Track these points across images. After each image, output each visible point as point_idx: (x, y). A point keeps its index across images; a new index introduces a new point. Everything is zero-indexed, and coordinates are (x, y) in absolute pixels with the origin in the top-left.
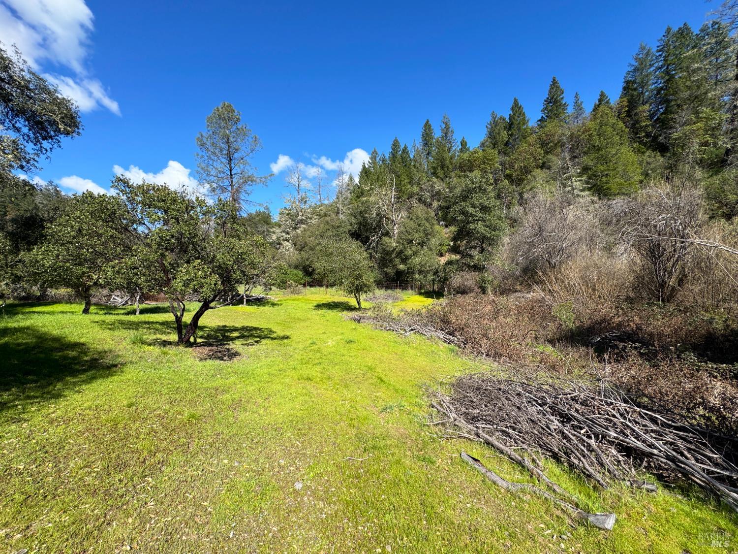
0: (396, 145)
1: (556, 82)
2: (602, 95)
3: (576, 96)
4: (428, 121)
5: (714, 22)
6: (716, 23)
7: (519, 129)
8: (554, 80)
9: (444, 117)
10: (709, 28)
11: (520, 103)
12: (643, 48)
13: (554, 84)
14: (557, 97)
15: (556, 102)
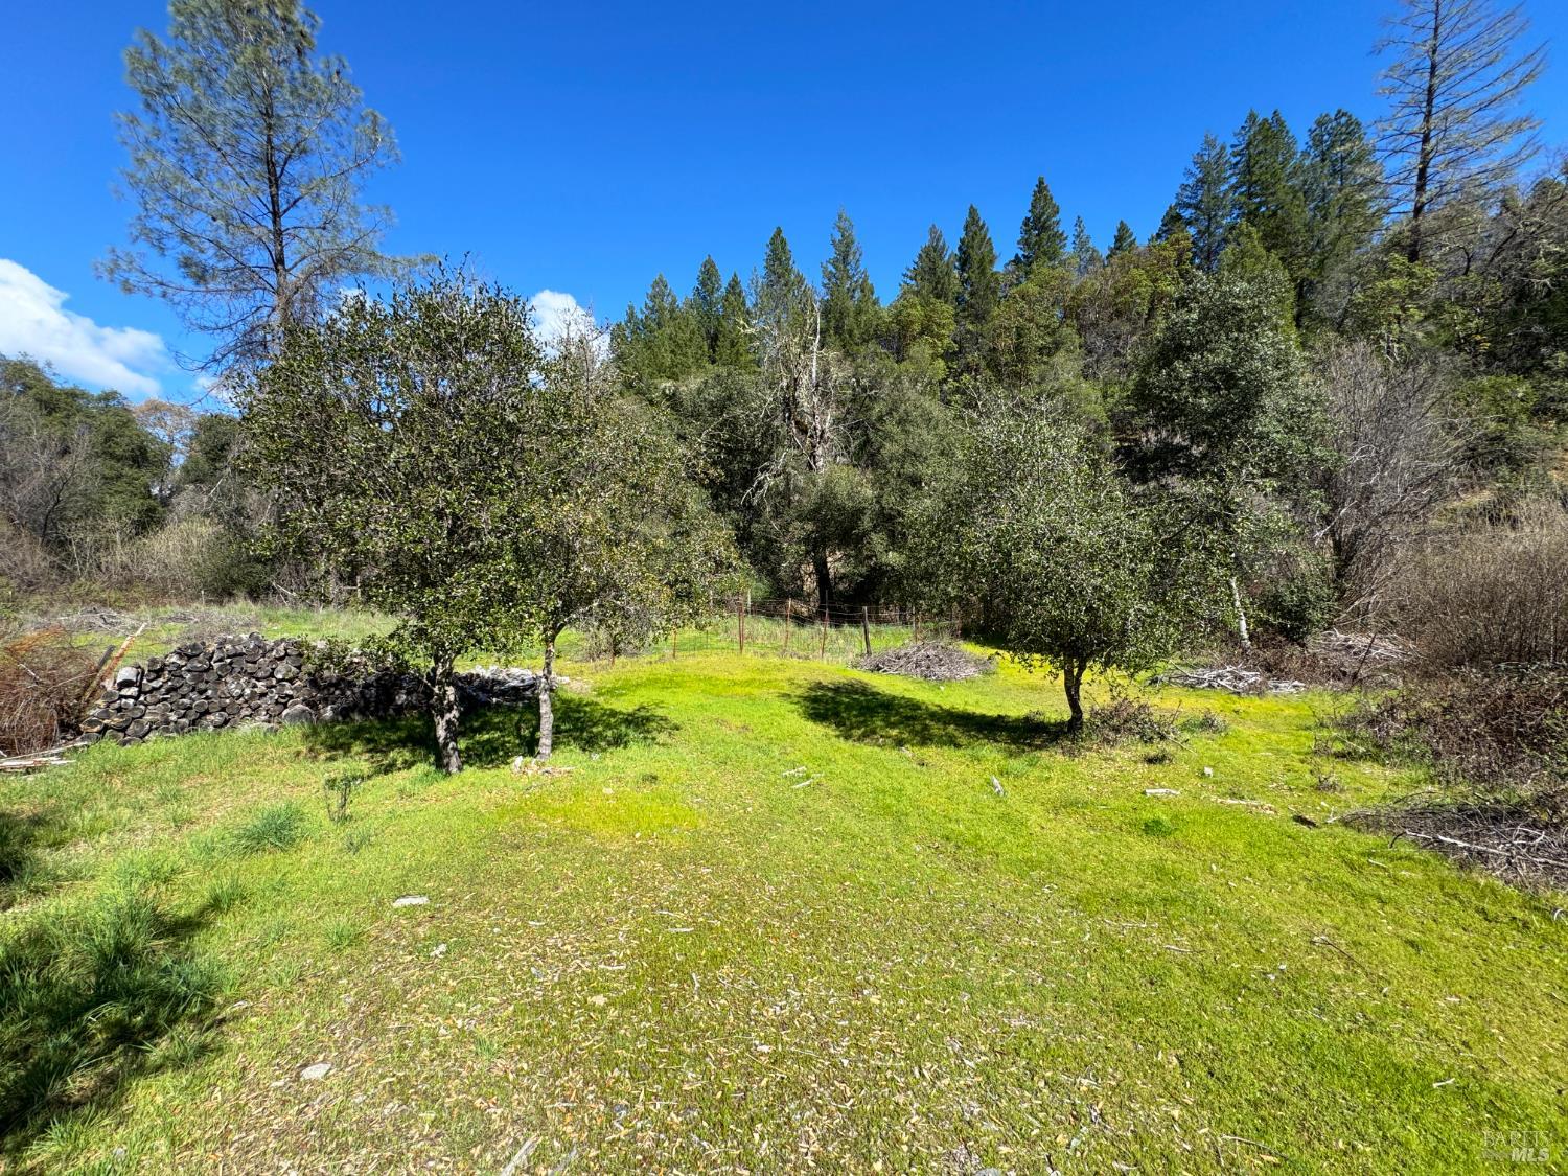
0: (709, 273)
1: (1046, 188)
2: (1123, 228)
3: (1079, 222)
4: (779, 231)
5: (1339, 111)
6: (1344, 114)
7: (983, 272)
8: (1041, 182)
9: (840, 217)
10: (1330, 121)
11: (983, 217)
12: (1210, 144)
13: (1040, 192)
14: (1048, 218)
15: (1044, 228)
